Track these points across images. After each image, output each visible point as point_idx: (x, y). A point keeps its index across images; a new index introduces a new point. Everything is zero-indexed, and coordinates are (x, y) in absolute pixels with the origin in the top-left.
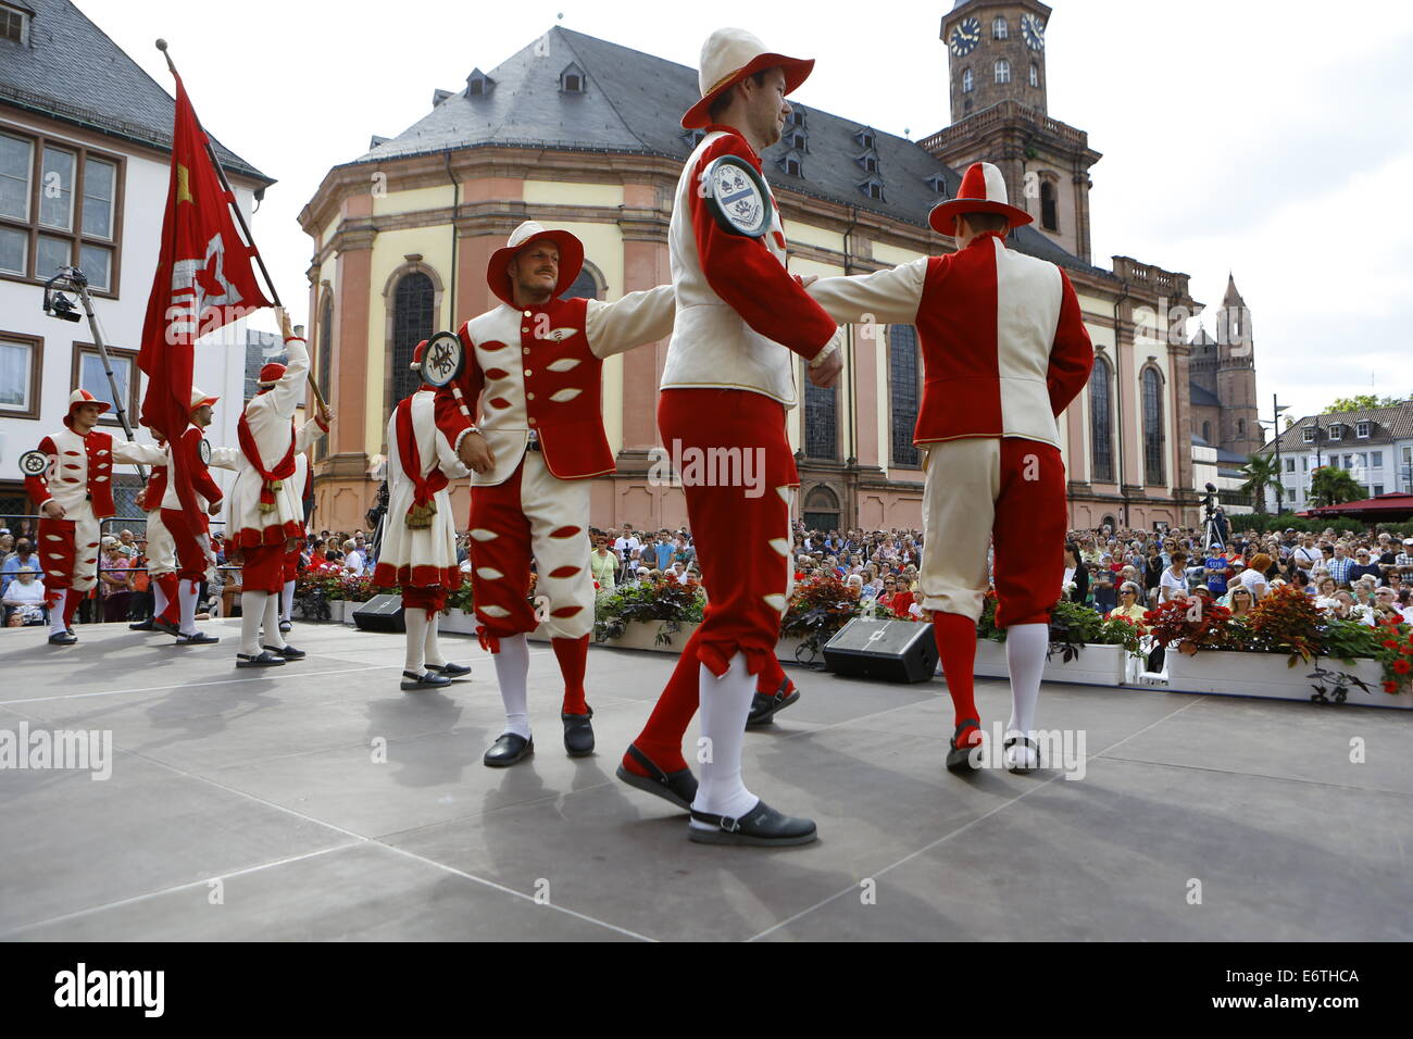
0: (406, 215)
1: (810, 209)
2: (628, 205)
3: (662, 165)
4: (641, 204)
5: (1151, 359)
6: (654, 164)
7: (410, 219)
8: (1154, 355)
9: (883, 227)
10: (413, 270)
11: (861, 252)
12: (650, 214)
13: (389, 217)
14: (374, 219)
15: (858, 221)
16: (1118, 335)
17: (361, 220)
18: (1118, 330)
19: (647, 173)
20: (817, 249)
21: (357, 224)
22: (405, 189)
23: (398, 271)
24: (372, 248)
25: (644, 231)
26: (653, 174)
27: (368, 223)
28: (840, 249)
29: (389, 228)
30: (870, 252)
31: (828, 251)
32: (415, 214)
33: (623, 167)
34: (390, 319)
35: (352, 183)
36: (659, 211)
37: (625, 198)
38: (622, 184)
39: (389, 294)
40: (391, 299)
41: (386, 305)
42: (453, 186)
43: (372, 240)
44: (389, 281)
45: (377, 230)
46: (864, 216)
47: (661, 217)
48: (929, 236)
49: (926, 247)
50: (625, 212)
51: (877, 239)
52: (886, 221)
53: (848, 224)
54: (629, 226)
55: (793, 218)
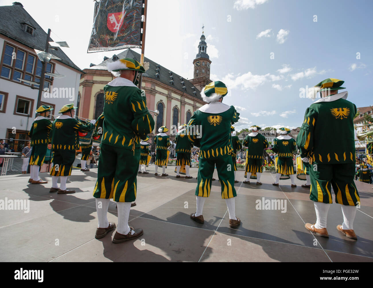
0: (101, 81)
1: (176, 91)
2: (146, 86)
3: (153, 80)
4: (149, 87)
6: (152, 80)
7: (102, 82)
9: (187, 96)
10: (102, 92)
11: (183, 100)
12: (150, 89)
13: (97, 81)
14: (93, 81)
15: (184, 94)
17: (90, 80)
19: (150, 81)
20: (177, 98)
21: (89, 81)
22: (101, 76)
23: (98, 92)
24: (92, 87)
25: (148, 92)
26: (151, 82)
27: (92, 81)
28: (180, 99)
29: (97, 83)
30: (185, 100)
31: (178, 99)
32: (103, 81)
33: (146, 79)
34: (96, 102)
35: (89, 73)
36: (152, 88)
37: (146, 85)
38: (145, 82)
39: (96, 96)
40: (96, 98)
41: (95, 99)
42: (112, 78)
43: (92, 85)
44: (96, 94)
45: (94, 83)
46: (185, 94)
47: (152, 89)
48: (194, 98)
49: (193, 100)
50: (145, 88)
51: (186, 98)
52: (188, 95)
53: (182, 95)
54: (146, 90)
55: (173, 93)
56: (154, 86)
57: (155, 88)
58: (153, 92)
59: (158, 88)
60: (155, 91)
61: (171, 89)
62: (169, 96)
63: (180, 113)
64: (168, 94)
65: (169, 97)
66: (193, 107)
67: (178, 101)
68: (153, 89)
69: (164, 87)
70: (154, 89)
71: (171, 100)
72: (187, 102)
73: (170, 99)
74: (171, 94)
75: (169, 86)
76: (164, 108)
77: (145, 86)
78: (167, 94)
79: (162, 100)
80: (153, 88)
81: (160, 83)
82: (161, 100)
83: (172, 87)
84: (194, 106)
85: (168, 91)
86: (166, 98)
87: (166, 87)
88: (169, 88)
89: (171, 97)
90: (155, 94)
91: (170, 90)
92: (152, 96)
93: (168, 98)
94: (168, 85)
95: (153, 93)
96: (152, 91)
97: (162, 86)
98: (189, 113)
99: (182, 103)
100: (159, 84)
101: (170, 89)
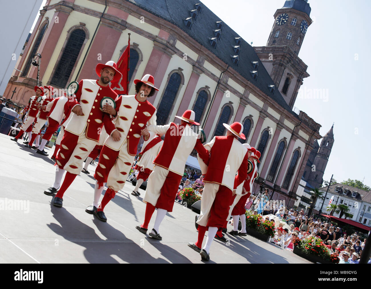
0: (86, 9)
1: (215, 60)
2: (159, 36)
3: (175, 28)
4: (164, 38)
5: (299, 148)
6: (173, 27)
7: (86, 11)
8: (300, 147)
9: (235, 75)
10: (81, 28)
11: (225, 80)
12: (165, 42)
13: (79, 7)
14: (74, 5)
15: (228, 70)
16: (292, 136)
17: (69, 3)
18: (293, 135)
19: (169, 29)
20: (212, 74)
21: (67, 4)
23: (75, 26)
24: (69, 14)
25: (161, 47)
26: (171, 30)
27: (71, 5)
28: (218, 76)
29: (78, 10)
30: (227, 81)
31: (215, 76)
32: (89, 10)
33: (162, 24)
34: (67, 41)
36: (168, 42)
37: (159, 34)
38: (160, 29)
39: (70, 32)
40: (69, 34)
41: (67, 35)
42: (105, 6)
43: (71, 12)
44: (71, 28)
45: (73, 9)
46: (231, 69)
47: (168, 45)
48: (247, 83)
49: (245, 86)
50: (157, 38)
51: (231, 78)
52: (237, 73)
53: (224, 69)
54: (157, 43)
55: (208, 61)
56: (174, 40)
57: (175, 43)
58: (170, 50)
59: (180, 45)
60: (173, 48)
61: (206, 53)
62: (197, 65)
63: (210, 102)
64: (198, 61)
65: (198, 68)
66: (241, 98)
67: (214, 79)
68: (170, 44)
69: (194, 46)
70: (173, 46)
71: (201, 74)
72: (231, 87)
73: (199, 71)
74: (203, 63)
75: (203, 47)
76: (181, 85)
77: (157, 35)
78: (195, 59)
79: (183, 70)
80: (171, 42)
81: (186, 37)
82: (179, 68)
83: (209, 50)
84: (243, 98)
85: (199, 55)
86: (192, 66)
87: (197, 47)
88: (201, 50)
89: (202, 68)
90: (173, 54)
91: (204, 54)
92: (164, 57)
93: (195, 68)
94: (202, 44)
95: (169, 52)
96: (167, 47)
97: (189, 42)
98: (230, 107)
99: (221, 86)
100: (184, 37)
101: (204, 52)
